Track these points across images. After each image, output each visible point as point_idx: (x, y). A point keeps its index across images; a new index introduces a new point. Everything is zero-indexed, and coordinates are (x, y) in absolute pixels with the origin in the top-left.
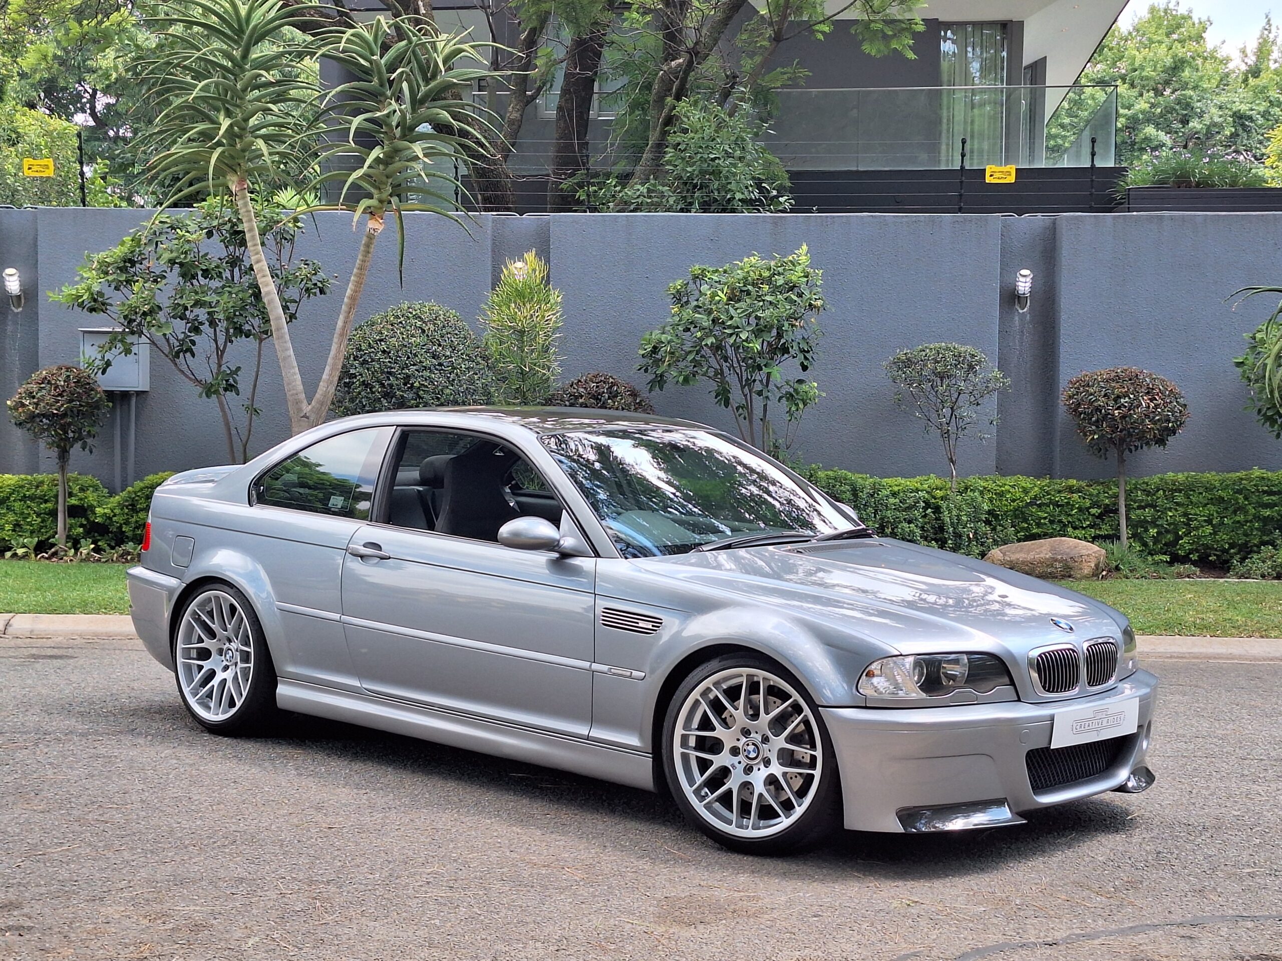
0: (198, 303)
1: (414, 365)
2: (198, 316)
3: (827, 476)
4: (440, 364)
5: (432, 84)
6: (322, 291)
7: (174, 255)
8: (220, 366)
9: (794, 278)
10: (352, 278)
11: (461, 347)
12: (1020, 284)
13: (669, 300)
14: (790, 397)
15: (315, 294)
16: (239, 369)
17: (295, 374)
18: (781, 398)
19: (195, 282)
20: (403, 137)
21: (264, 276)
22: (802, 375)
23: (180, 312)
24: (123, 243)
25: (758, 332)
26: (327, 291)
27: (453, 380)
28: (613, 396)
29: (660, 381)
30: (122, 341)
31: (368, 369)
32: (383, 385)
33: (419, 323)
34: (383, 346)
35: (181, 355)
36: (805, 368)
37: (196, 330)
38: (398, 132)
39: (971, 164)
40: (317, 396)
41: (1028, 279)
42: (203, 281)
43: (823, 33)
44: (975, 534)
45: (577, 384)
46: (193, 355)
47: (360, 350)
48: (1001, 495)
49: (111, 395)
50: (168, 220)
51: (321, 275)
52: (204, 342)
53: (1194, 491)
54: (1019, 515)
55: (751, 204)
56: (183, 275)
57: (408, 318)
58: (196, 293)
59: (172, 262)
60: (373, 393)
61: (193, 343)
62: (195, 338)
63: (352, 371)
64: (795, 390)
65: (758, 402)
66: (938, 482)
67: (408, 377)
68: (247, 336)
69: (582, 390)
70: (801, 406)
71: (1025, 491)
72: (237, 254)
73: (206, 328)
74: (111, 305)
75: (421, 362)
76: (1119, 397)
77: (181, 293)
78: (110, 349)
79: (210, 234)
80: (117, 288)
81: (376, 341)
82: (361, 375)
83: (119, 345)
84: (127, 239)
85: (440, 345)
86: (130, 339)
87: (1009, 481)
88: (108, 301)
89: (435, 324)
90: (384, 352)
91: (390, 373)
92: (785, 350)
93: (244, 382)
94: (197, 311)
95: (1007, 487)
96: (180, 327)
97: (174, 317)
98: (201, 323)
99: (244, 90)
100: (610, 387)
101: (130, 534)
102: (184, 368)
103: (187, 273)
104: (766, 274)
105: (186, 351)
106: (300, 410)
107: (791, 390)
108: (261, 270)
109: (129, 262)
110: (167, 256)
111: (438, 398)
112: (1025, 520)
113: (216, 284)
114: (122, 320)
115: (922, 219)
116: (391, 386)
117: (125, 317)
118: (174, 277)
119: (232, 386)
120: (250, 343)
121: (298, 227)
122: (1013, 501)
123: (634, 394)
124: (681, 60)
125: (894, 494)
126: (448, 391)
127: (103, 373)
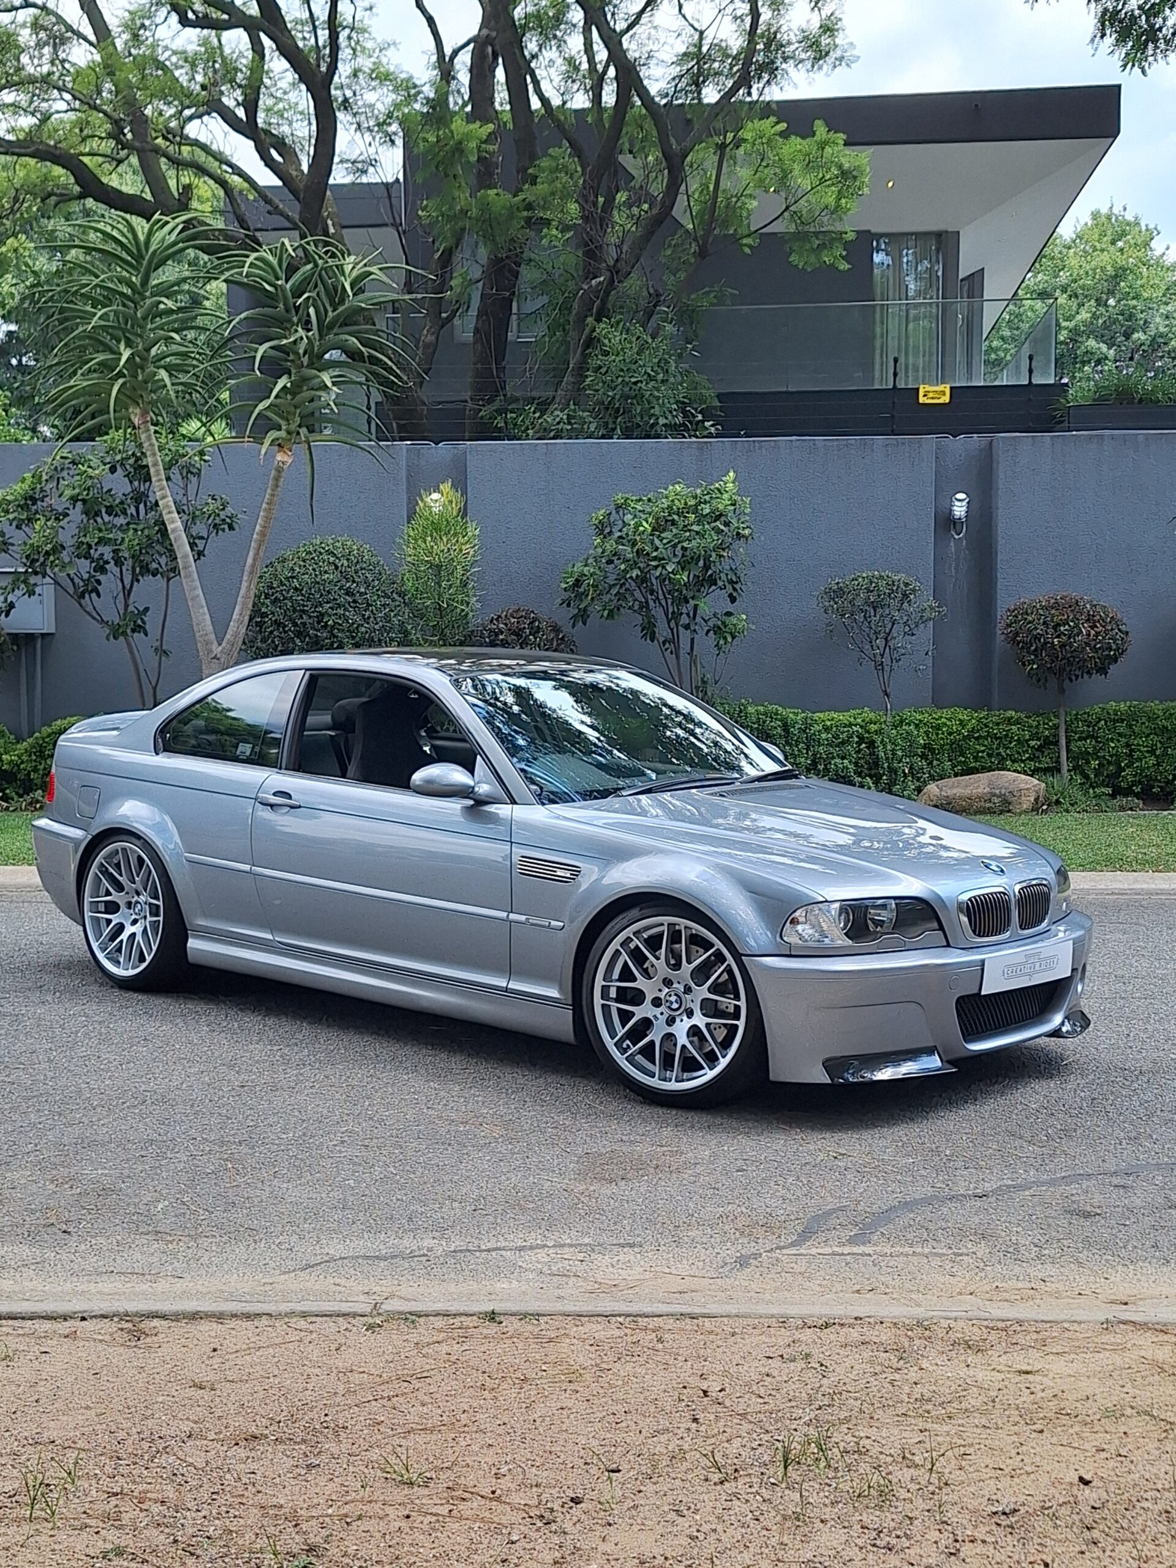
0: (101, 541)
1: (328, 602)
2: (102, 554)
3: (758, 713)
4: (355, 601)
5: (341, 309)
6: (231, 528)
7: (77, 491)
8: (126, 606)
9: (721, 507)
10: (262, 513)
11: (377, 582)
12: (955, 508)
13: (592, 531)
14: (717, 630)
15: (223, 530)
16: (147, 609)
17: (204, 614)
18: (708, 631)
19: (99, 519)
20: (311, 365)
21: (170, 512)
22: (730, 608)
23: (84, 551)
24: (23, 480)
25: (683, 565)
26: (235, 526)
27: (369, 618)
28: (535, 632)
29: (583, 616)
30: (25, 582)
31: (280, 607)
32: (295, 624)
33: (332, 559)
34: (296, 583)
35: (87, 596)
36: (733, 600)
37: (102, 569)
38: (305, 360)
39: (906, 384)
40: (228, 636)
41: (964, 503)
42: (107, 518)
43: (750, 246)
44: (911, 768)
45: (497, 620)
46: (99, 596)
47: (272, 588)
48: (938, 728)
49: (15, 637)
50: (69, 455)
51: (229, 510)
52: (109, 582)
53: (1137, 721)
54: (957, 748)
55: (676, 430)
56: (86, 513)
57: (321, 553)
58: (100, 530)
59: (74, 499)
60: (285, 632)
61: (99, 582)
62: (102, 578)
63: (263, 610)
64: (723, 623)
65: (685, 636)
66: (872, 715)
67: (322, 615)
68: (154, 575)
69: (501, 626)
70: (729, 639)
71: (962, 723)
72: (142, 489)
73: (111, 566)
74: (13, 545)
75: (335, 599)
76: (1058, 625)
77: (84, 530)
78: (13, 590)
79: (113, 470)
80: (18, 527)
81: (287, 578)
82: (273, 613)
83: (22, 586)
84: (28, 475)
85: (354, 582)
86: (32, 580)
87: (946, 713)
88: (10, 541)
89: (348, 560)
90: (296, 589)
91: (303, 611)
92: (713, 582)
93: (152, 622)
94: (101, 549)
95: (943, 720)
96: (84, 566)
97: (79, 557)
98: (107, 562)
99: (145, 318)
100: (532, 623)
101: (39, 781)
102: (90, 608)
103: (91, 512)
104: (692, 502)
105: (91, 591)
106: (210, 651)
107: (719, 623)
108: (167, 506)
109: (30, 500)
110: (68, 493)
111: (353, 638)
112: (962, 754)
113: (121, 520)
114: (24, 560)
115: (853, 442)
116: (304, 624)
117: (27, 557)
118: (77, 514)
119: (139, 626)
120: (159, 581)
121: (205, 461)
122: (950, 734)
123: (556, 629)
124: (602, 279)
125: (827, 729)
126: (363, 629)
127: (7, 615)
